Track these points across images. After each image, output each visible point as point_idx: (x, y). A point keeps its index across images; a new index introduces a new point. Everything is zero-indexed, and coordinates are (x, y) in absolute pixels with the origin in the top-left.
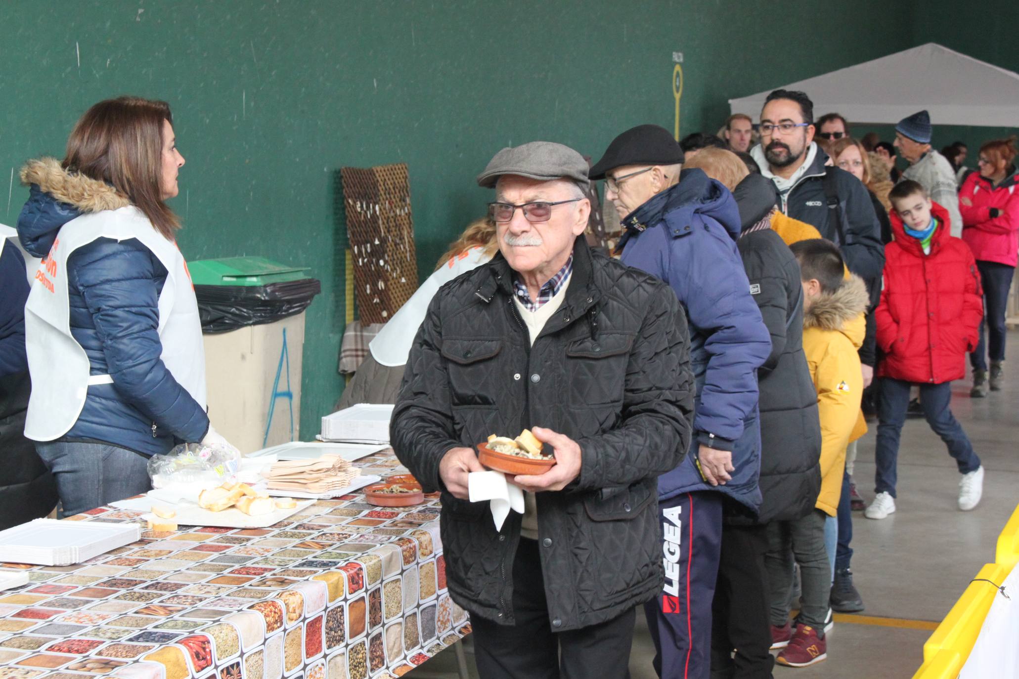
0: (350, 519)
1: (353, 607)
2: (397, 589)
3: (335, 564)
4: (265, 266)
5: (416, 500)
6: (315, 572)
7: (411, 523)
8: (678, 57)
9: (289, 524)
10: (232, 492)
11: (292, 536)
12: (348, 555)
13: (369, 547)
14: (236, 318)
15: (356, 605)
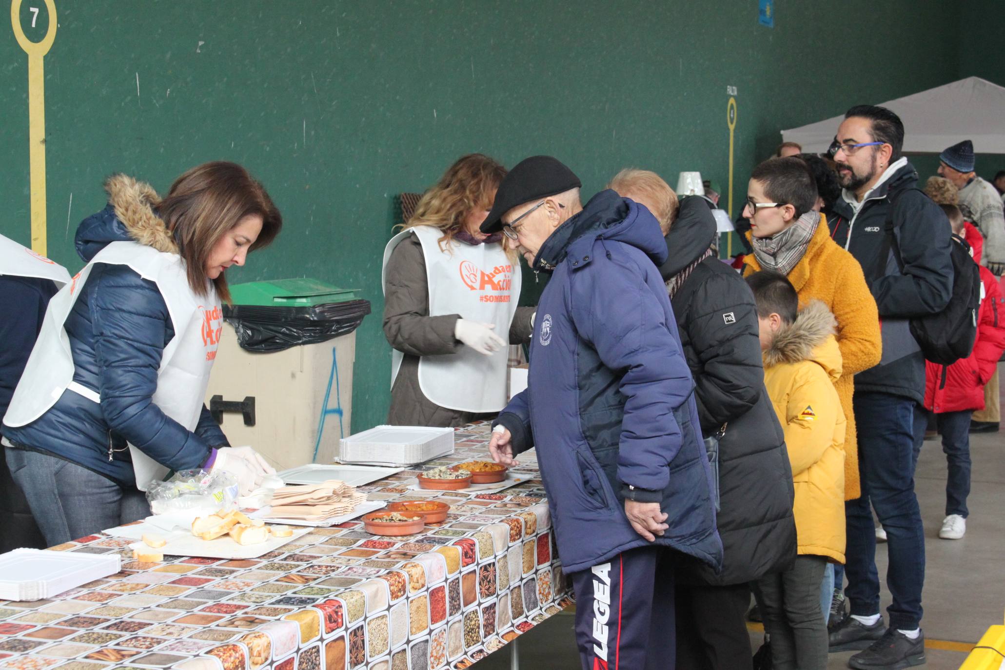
0: (344, 549)
1: (330, 647)
2: (383, 626)
3: (314, 600)
4: (315, 287)
5: (415, 529)
6: (290, 610)
7: (405, 554)
8: (732, 91)
9: (279, 554)
10: (225, 519)
11: (278, 569)
12: (329, 591)
13: (354, 581)
14: (287, 338)
15: (334, 644)
